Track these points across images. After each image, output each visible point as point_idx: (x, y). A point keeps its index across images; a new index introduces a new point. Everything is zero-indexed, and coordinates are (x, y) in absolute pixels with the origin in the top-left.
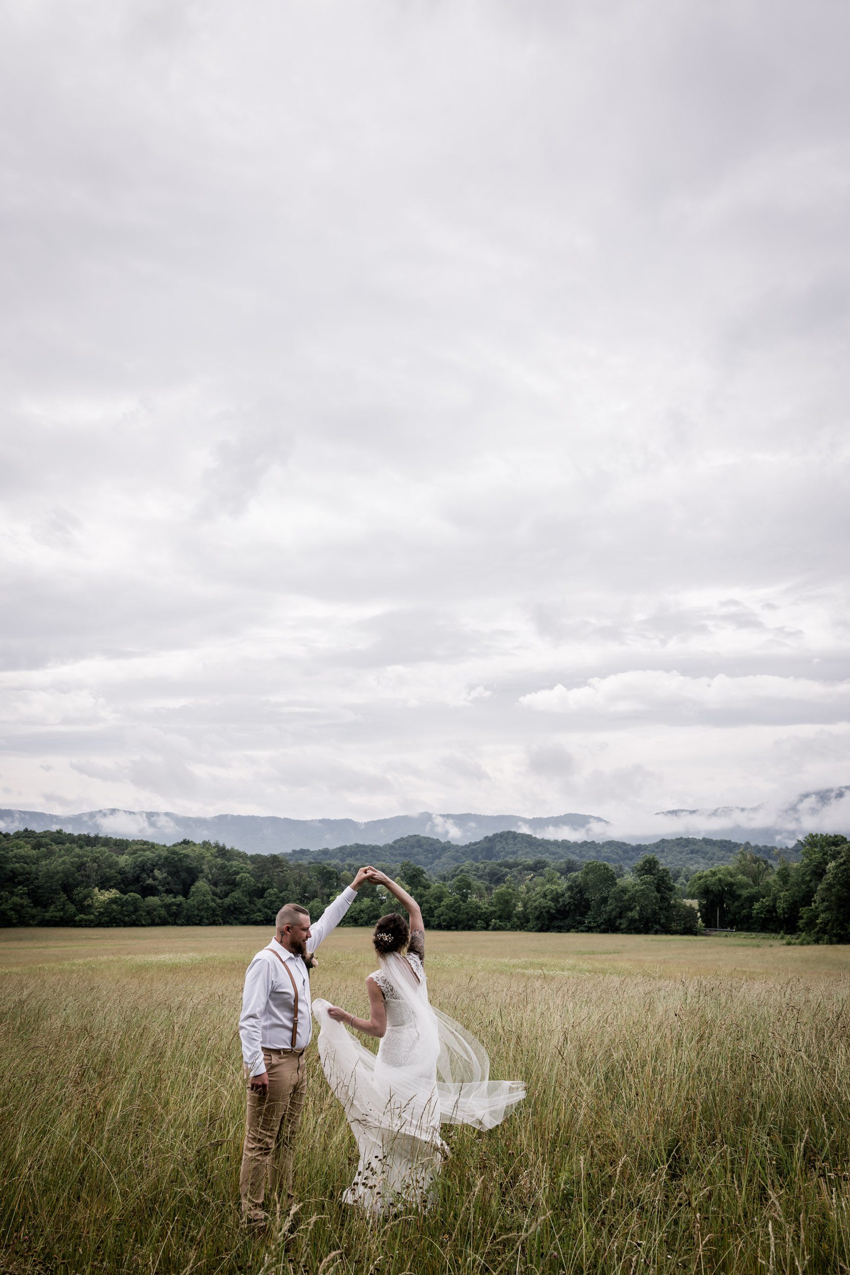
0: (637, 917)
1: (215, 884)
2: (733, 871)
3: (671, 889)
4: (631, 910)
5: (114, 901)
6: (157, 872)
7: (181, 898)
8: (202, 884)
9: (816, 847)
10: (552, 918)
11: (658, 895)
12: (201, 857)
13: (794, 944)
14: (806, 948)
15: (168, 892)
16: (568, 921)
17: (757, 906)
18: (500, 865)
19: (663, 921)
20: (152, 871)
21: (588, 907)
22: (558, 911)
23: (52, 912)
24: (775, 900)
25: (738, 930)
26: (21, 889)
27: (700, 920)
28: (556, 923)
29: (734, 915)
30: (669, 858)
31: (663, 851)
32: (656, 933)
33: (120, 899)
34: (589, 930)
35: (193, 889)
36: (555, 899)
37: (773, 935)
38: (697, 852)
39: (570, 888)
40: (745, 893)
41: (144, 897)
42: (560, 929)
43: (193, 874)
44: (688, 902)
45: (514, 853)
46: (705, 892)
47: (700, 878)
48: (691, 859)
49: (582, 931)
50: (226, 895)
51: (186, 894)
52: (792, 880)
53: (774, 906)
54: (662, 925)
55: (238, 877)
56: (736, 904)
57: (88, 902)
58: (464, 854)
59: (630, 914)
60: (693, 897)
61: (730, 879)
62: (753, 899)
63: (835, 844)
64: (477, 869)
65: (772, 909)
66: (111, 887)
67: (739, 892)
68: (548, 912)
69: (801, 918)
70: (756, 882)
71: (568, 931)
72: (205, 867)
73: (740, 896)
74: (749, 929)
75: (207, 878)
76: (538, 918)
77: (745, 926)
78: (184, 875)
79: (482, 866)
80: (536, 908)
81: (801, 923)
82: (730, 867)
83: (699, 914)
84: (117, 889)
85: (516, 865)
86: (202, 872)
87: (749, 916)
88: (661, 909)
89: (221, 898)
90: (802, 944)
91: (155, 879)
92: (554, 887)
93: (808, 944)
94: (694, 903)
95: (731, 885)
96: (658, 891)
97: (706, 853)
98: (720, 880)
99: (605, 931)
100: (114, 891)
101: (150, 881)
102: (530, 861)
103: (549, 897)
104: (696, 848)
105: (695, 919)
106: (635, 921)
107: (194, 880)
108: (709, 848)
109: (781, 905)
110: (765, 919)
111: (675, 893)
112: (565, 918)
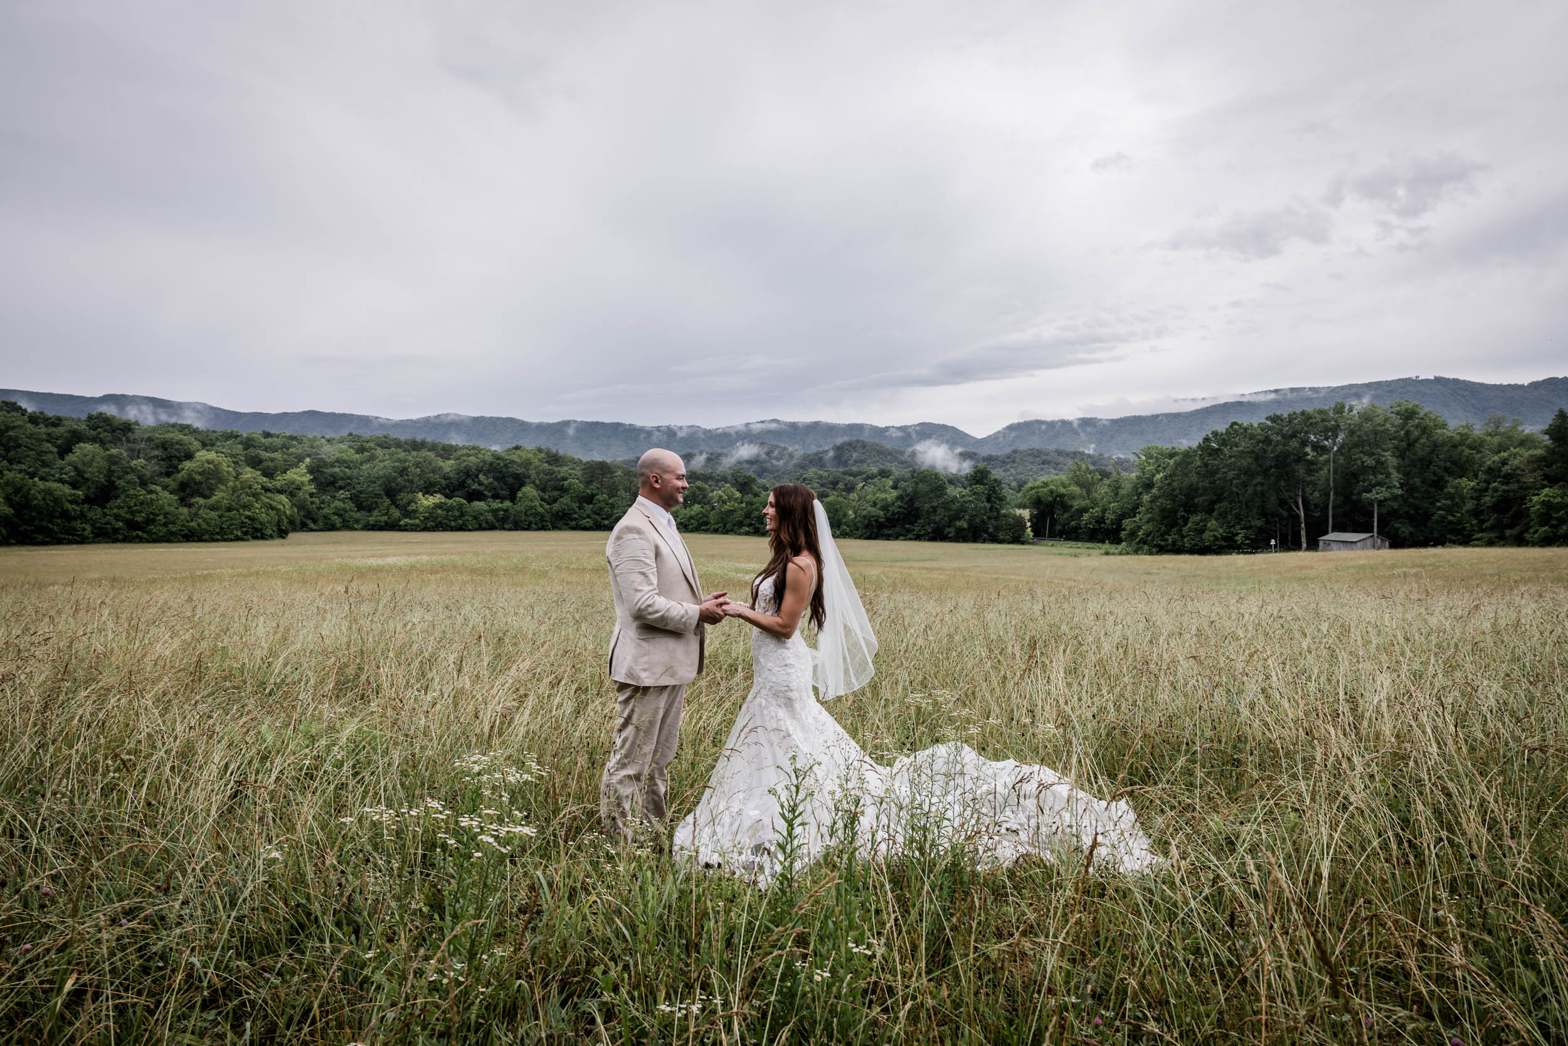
0: (965, 525)
1: (544, 490)
2: (1067, 482)
3: (1001, 499)
4: (960, 519)
5: (439, 506)
6: (482, 477)
7: (507, 504)
8: (529, 490)
9: (1151, 458)
10: (881, 526)
11: (988, 505)
12: (527, 464)
13: (1113, 554)
14: (1125, 558)
15: (496, 496)
16: (898, 529)
17: (1086, 516)
18: (845, 473)
19: (991, 530)
20: (477, 476)
21: (917, 517)
22: (888, 519)
23: (375, 517)
24: (1104, 511)
25: (1066, 539)
26: (342, 494)
27: (1029, 530)
28: (887, 532)
29: (1064, 526)
30: (1020, 469)
31: (1014, 462)
32: (984, 541)
33: (445, 504)
34: (918, 538)
35: (520, 494)
36: (885, 508)
37: (1099, 545)
38: (1049, 463)
39: (900, 498)
40: (1076, 504)
41: (469, 502)
42: (888, 537)
43: (520, 481)
44: (1018, 512)
45: (862, 462)
46: (1037, 503)
47: (1032, 488)
48: (1042, 469)
49: (910, 539)
50: (555, 500)
51: (513, 499)
52: (1123, 492)
53: (1103, 517)
54: (990, 534)
55: (566, 483)
56: (1066, 515)
57: (413, 507)
58: (811, 462)
59: (958, 523)
60: (1024, 507)
61: (1062, 490)
62: (1085, 510)
63: (1171, 456)
64: (821, 477)
65: (1100, 520)
66: (436, 492)
67: (1070, 503)
68: (876, 521)
69: (1124, 530)
70: (1089, 492)
71: (897, 538)
72: (532, 472)
73: (1071, 506)
74: (1077, 539)
75: (534, 483)
76: (867, 526)
77: (1073, 536)
78: (510, 480)
79: (826, 474)
80: (865, 517)
81: (1123, 534)
82: (1064, 478)
83: (1029, 524)
84: (441, 494)
85: (860, 473)
86: (529, 477)
87: (1078, 527)
88: (989, 518)
89: (549, 504)
90: (1120, 554)
91: (480, 484)
92: (883, 496)
93: (1128, 553)
94: (1026, 514)
95: (1062, 496)
96: (989, 501)
97: (1057, 464)
98: (1051, 492)
99: (933, 539)
100: (438, 496)
101: (475, 486)
102: (874, 470)
103: (878, 506)
104: (1049, 458)
105: (1024, 528)
106: (964, 529)
107: (522, 484)
108: (1061, 459)
109: (1110, 516)
110: (1094, 530)
111: (1008, 503)
112: (895, 526)
